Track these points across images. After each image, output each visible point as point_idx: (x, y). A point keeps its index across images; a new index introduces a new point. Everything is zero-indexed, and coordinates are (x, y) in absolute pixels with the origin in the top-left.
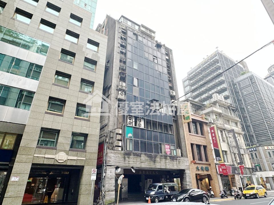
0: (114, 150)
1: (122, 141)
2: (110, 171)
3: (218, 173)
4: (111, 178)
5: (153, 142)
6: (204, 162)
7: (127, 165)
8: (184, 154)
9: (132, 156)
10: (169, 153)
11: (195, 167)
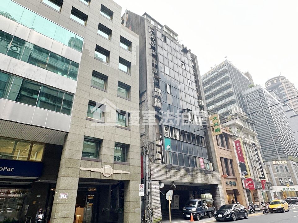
0: (156, 163)
1: (161, 153)
2: (155, 187)
3: (245, 188)
4: (156, 195)
5: (189, 155)
6: (231, 177)
7: (169, 179)
8: (216, 168)
9: (172, 170)
10: (203, 167)
11: (225, 182)
